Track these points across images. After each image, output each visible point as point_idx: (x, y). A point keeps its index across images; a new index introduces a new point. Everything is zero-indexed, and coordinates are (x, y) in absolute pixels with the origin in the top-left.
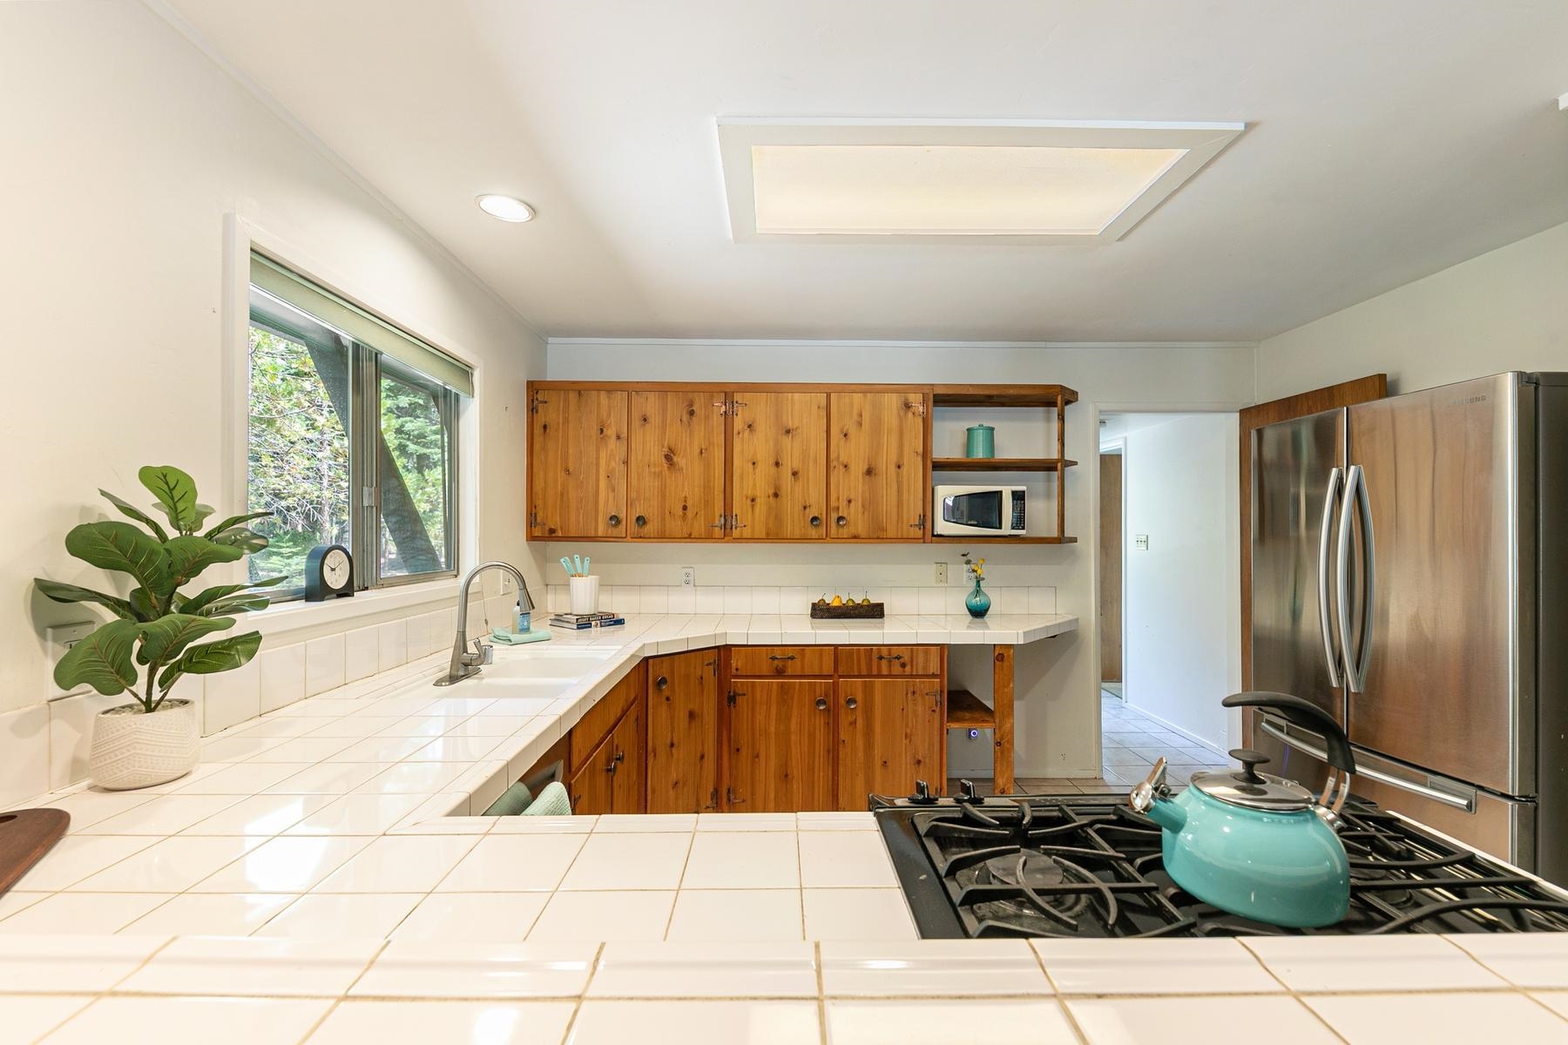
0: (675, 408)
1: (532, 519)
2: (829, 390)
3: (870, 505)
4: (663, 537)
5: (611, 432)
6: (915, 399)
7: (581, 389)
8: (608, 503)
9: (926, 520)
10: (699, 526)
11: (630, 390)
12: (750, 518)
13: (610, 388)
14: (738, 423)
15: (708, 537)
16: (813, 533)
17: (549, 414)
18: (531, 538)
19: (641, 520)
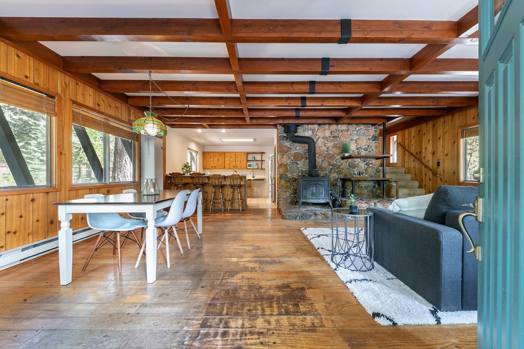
0: (219, 155)
1: (203, 167)
2: (236, 153)
3: (240, 165)
4: (217, 169)
5: (212, 157)
6: (245, 153)
7: (208, 153)
8: (212, 165)
9: (246, 167)
10: (221, 168)
11: (214, 153)
12: (227, 167)
13: (211, 152)
14: (226, 156)
15: (223, 169)
16: (234, 168)
17: (205, 155)
18: (203, 169)
19: (215, 167)
